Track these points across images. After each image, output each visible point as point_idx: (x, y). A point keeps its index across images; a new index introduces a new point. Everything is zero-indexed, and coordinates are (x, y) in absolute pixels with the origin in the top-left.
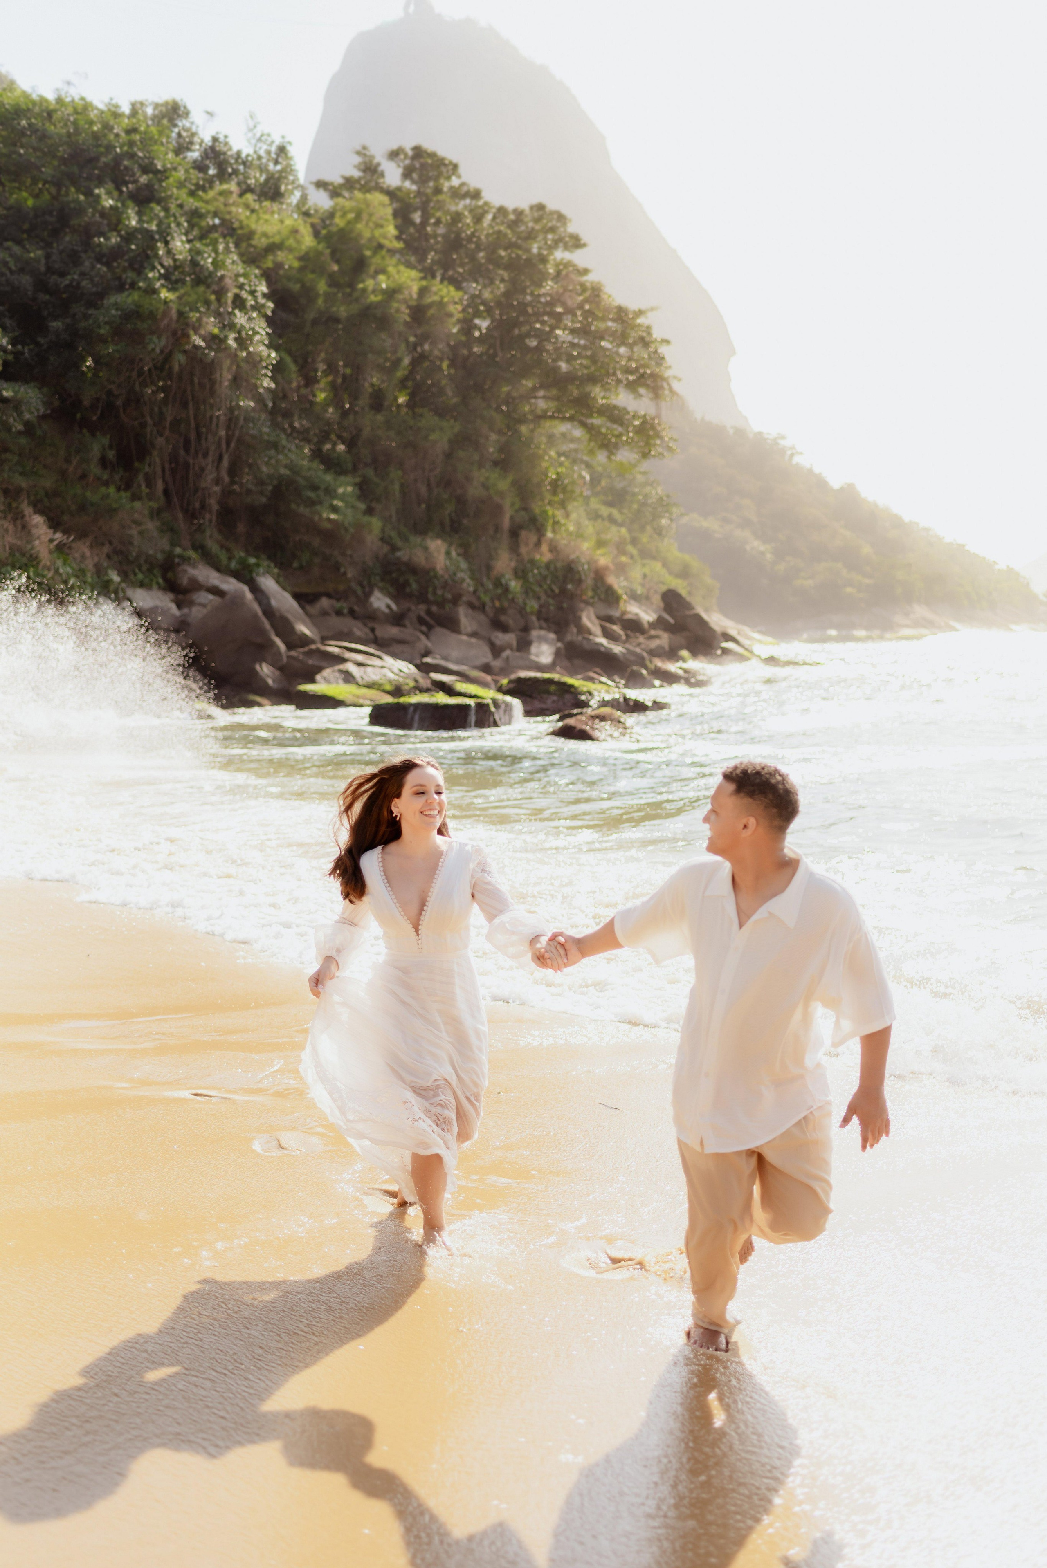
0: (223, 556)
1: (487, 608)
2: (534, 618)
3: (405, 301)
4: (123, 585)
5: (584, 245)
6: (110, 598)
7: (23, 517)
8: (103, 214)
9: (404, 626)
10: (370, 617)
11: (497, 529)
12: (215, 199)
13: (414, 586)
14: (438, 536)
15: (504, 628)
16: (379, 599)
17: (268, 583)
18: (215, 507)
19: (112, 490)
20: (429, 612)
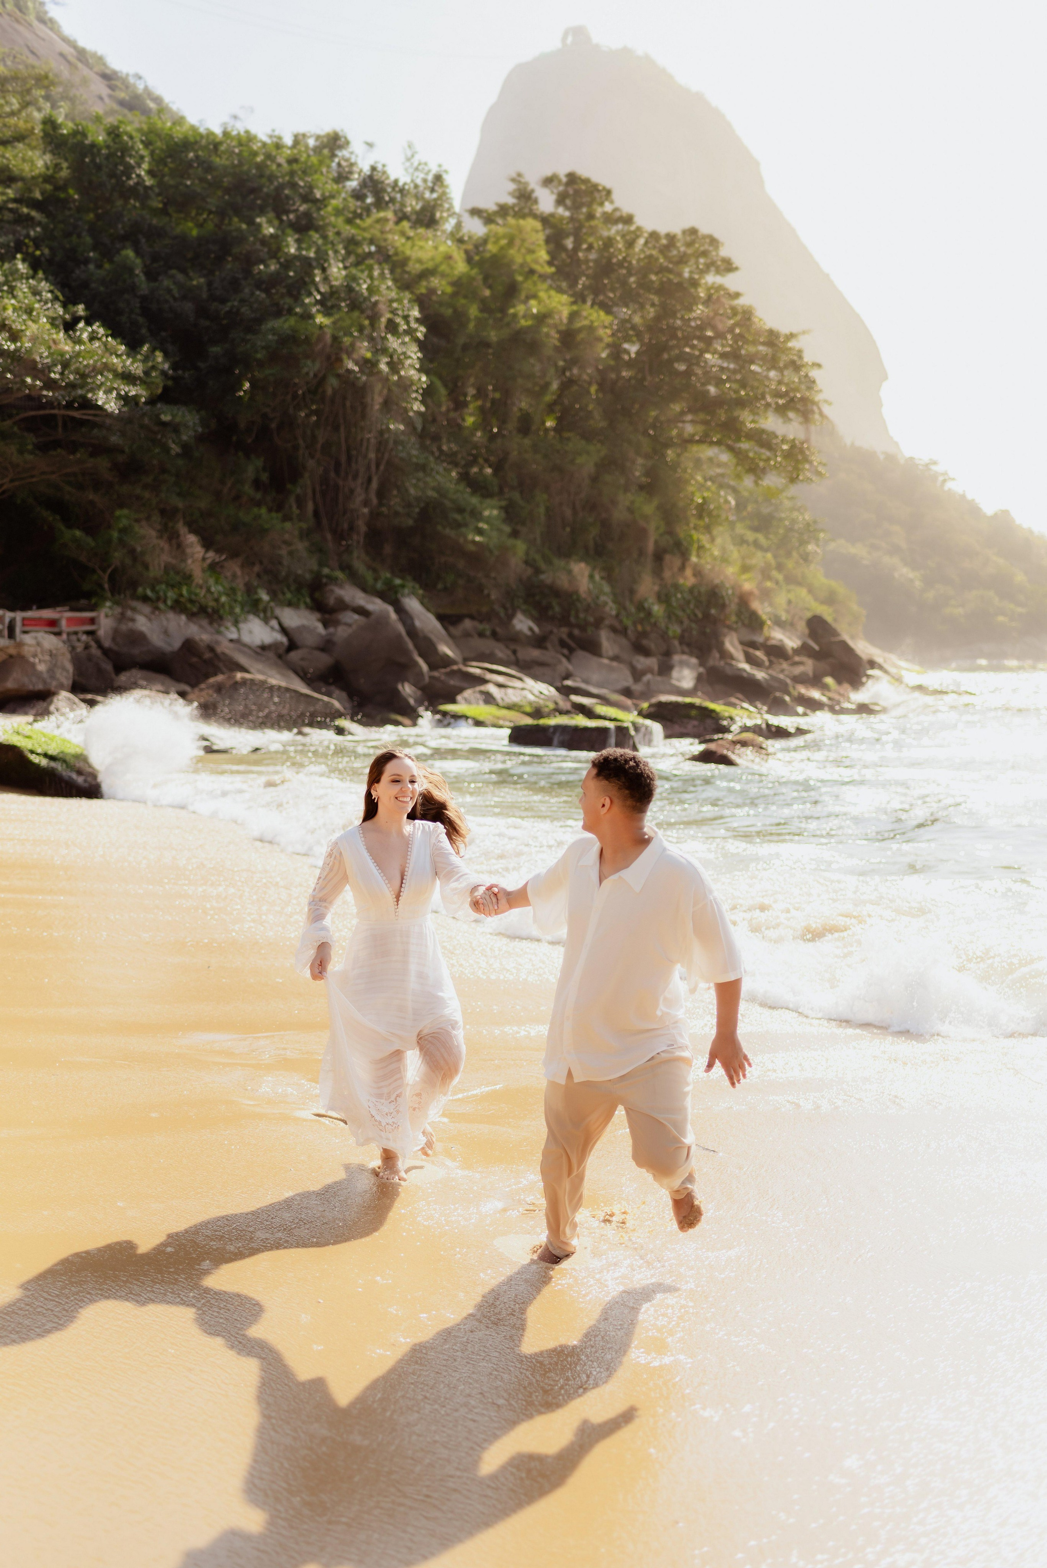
0: (369, 576)
1: (629, 632)
2: (676, 643)
3: (555, 326)
4: (272, 604)
5: (737, 269)
6: (258, 616)
7: (178, 536)
8: (264, 241)
9: (546, 648)
10: (513, 639)
11: (641, 552)
12: (371, 226)
13: (557, 609)
14: (581, 560)
15: (647, 653)
16: (521, 621)
17: (413, 604)
18: (363, 529)
19: (263, 510)
20: (571, 635)
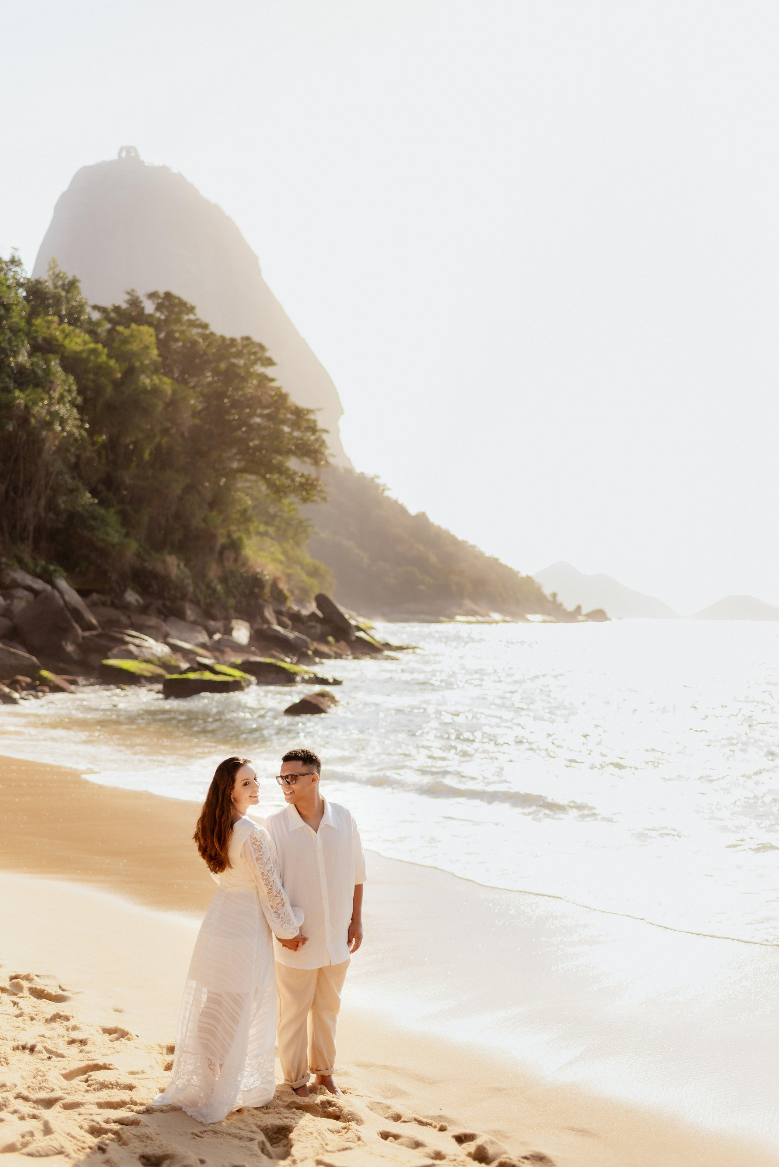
0: (31, 563)
1: (201, 603)
2: (232, 612)
3: (163, 398)
5: (275, 364)
9: (149, 615)
10: (126, 607)
11: (212, 551)
13: (155, 587)
14: (170, 553)
15: (214, 618)
16: (130, 595)
17: (63, 584)
18: (32, 531)
20: (164, 605)
